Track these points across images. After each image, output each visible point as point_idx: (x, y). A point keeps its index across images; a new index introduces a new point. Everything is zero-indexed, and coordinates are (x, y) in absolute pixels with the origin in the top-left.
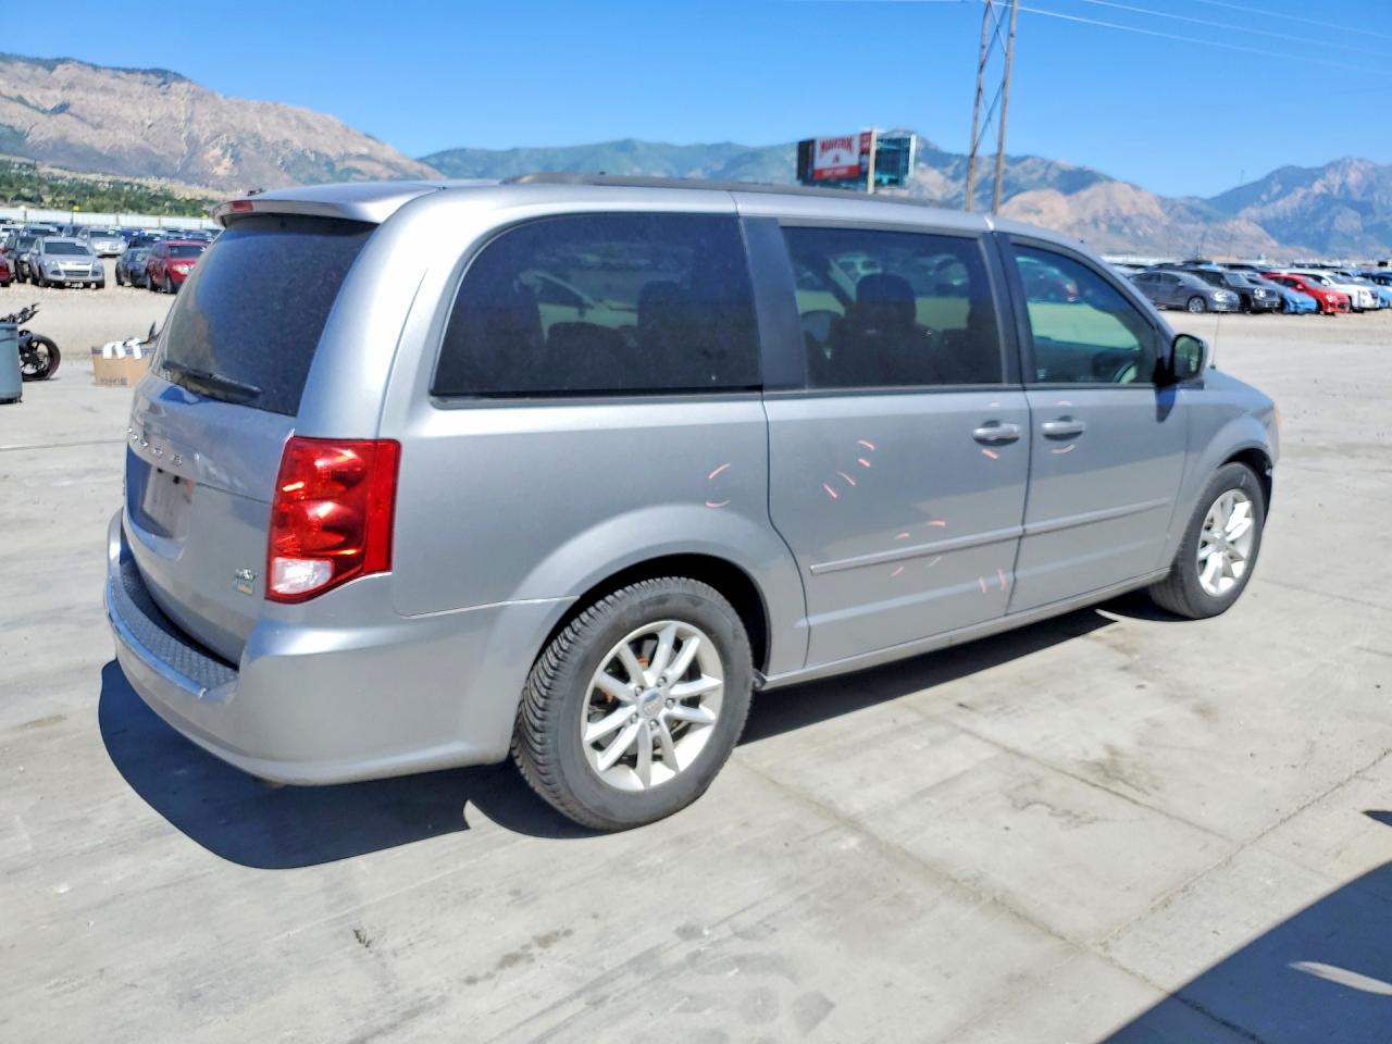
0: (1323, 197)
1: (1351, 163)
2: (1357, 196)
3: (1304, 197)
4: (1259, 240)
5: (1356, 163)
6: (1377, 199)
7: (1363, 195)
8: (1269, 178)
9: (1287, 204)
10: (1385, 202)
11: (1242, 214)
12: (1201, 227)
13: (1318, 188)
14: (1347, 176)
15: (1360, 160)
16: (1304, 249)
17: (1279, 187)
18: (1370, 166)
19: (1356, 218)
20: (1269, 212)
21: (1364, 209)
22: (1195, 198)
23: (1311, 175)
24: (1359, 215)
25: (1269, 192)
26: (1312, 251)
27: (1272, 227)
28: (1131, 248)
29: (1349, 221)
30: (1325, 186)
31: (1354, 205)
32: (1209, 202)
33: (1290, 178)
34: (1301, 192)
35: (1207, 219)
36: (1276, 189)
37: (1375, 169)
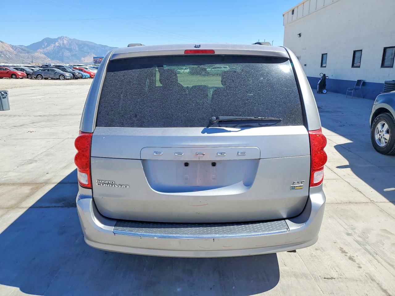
0: (59, 47)
1: (64, 38)
2: (67, 47)
3: (54, 47)
4: (45, 58)
5: (65, 38)
6: (73, 48)
7: (69, 46)
8: (43, 41)
9: (50, 48)
10: (75, 49)
11: (38, 51)
12: (27, 54)
13: (57, 44)
14: (64, 41)
15: (66, 37)
16: (58, 61)
17: (47, 44)
18: (69, 39)
19: (69, 53)
20: (45, 50)
21: (70, 50)
22: (23, 46)
23: (55, 41)
24: (69, 52)
25: (44, 45)
26: (60, 62)
27: (48, 54)
28: (6, 61)
29: (67, 54)
30: (58, 44)
31: (68, 49)
32: (27, 47)
33: (49, 41)
34: (53, 45)
35: (28, 52)
36: (46, 44)
37: (70, 39)
